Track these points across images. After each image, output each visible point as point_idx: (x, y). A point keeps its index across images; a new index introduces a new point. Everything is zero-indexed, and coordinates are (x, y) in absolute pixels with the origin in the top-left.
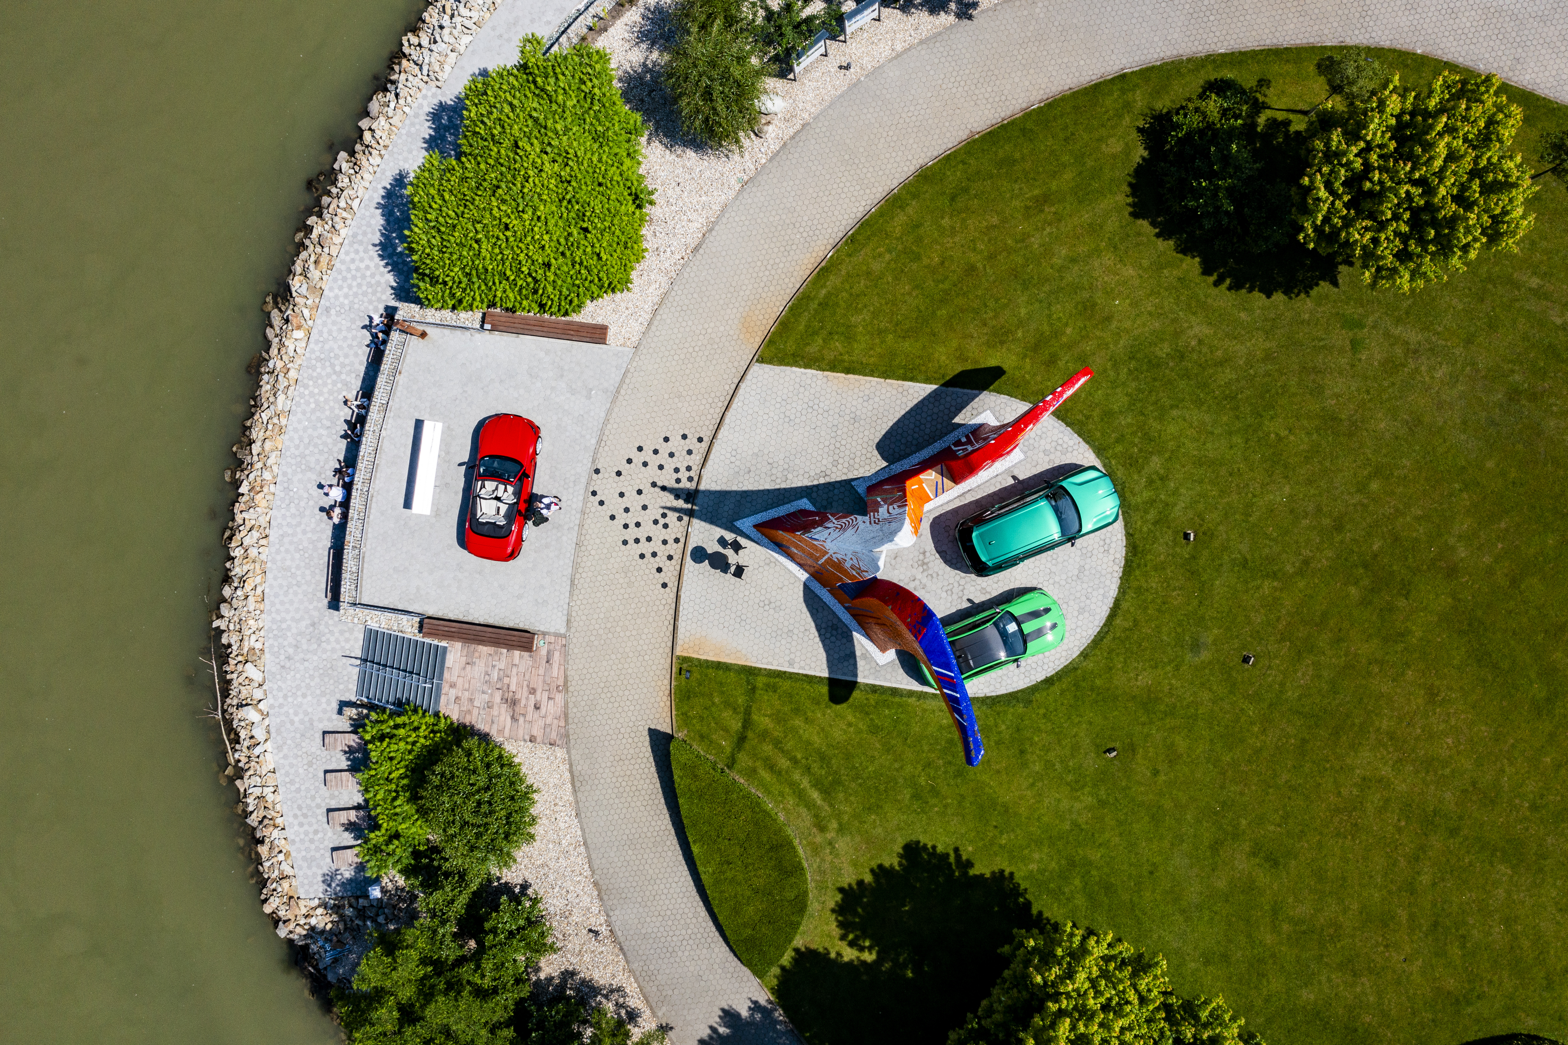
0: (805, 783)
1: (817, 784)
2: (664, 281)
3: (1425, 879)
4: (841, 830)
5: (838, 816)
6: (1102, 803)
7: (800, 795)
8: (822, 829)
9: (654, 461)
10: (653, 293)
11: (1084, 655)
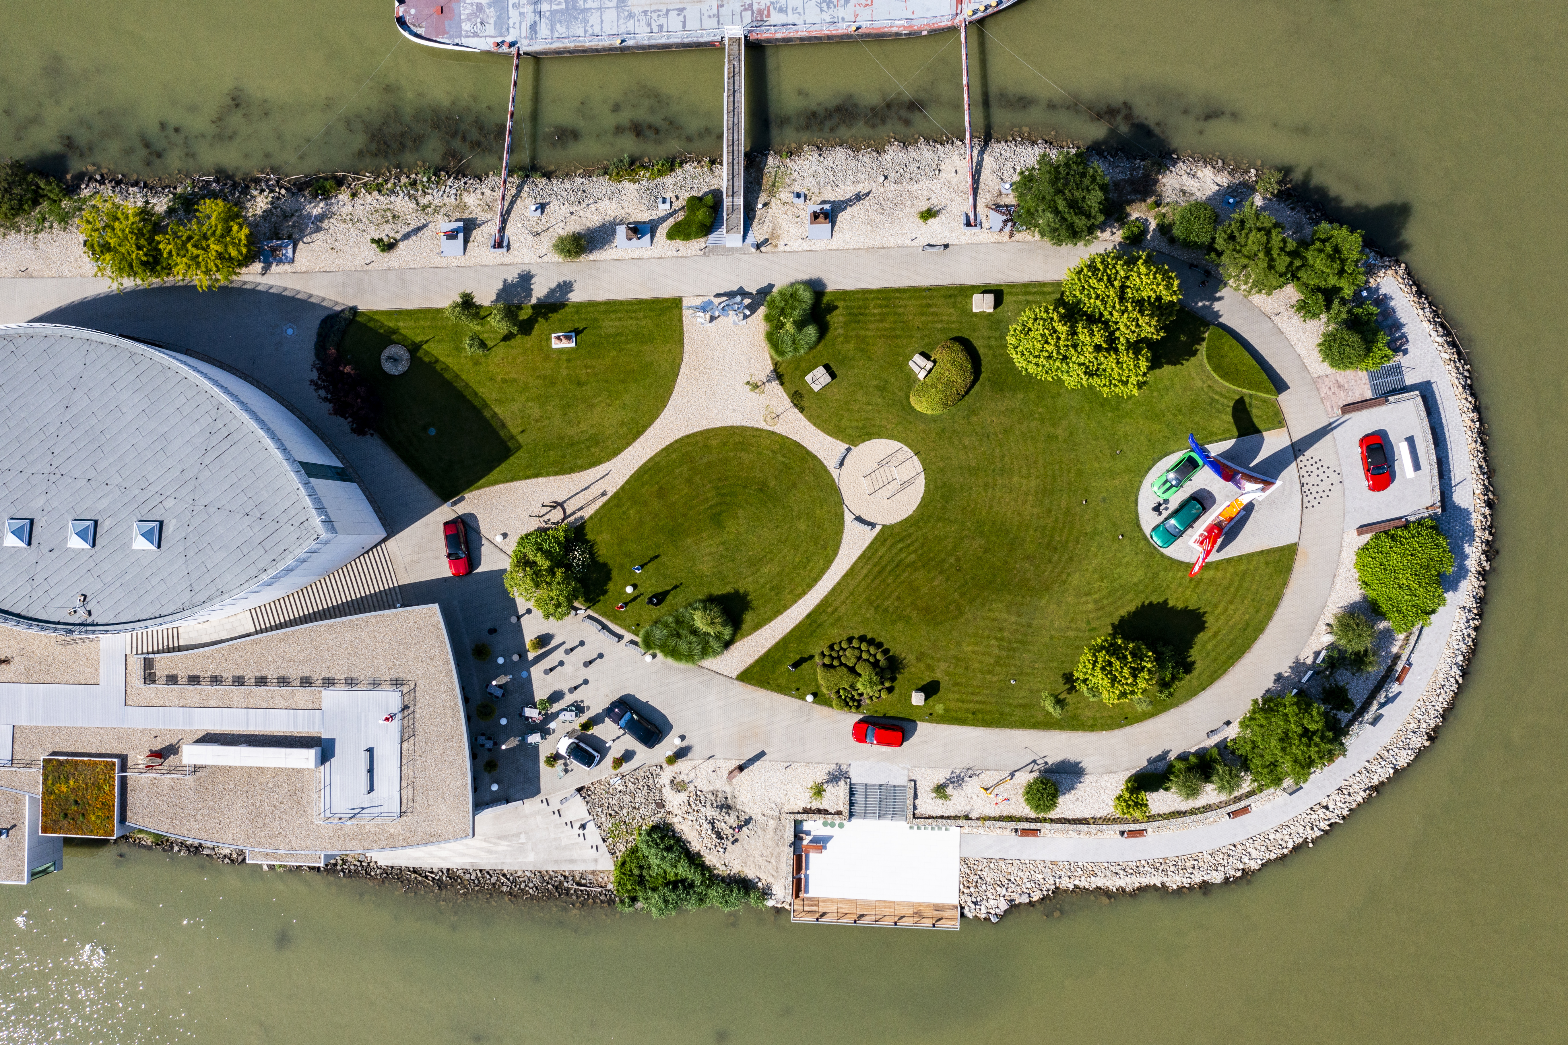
0: (1221, 400)
1: (1217, 401)
2: (1342, 560)
3: (997, 451)
4: (1202, 389)
5: (1206, 393)
6: (1115, 434)
7: (1221, 395)
8: (1209, 387)
9: (1321, 494)
10: (1345, 554)
11: (1141, 482)
